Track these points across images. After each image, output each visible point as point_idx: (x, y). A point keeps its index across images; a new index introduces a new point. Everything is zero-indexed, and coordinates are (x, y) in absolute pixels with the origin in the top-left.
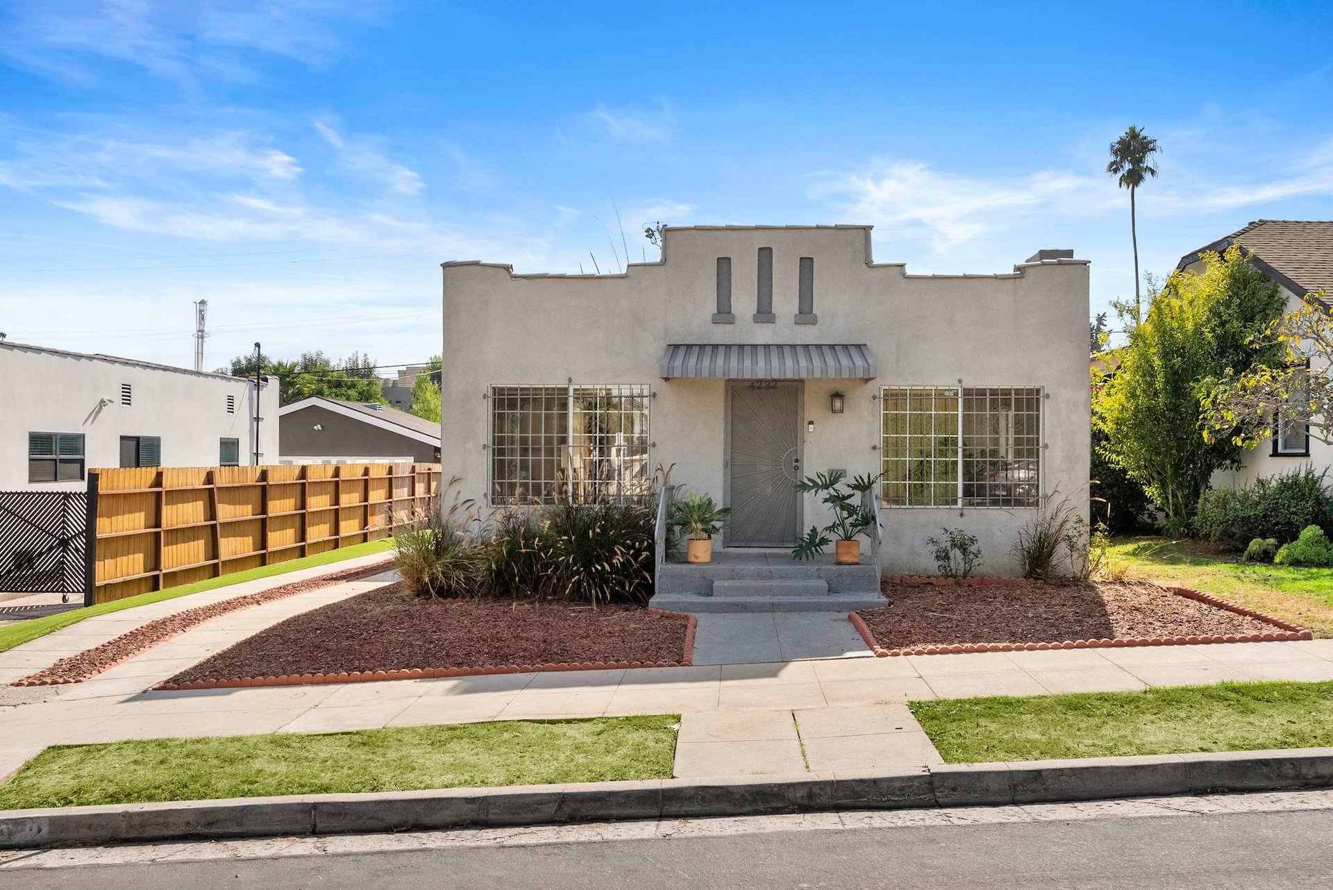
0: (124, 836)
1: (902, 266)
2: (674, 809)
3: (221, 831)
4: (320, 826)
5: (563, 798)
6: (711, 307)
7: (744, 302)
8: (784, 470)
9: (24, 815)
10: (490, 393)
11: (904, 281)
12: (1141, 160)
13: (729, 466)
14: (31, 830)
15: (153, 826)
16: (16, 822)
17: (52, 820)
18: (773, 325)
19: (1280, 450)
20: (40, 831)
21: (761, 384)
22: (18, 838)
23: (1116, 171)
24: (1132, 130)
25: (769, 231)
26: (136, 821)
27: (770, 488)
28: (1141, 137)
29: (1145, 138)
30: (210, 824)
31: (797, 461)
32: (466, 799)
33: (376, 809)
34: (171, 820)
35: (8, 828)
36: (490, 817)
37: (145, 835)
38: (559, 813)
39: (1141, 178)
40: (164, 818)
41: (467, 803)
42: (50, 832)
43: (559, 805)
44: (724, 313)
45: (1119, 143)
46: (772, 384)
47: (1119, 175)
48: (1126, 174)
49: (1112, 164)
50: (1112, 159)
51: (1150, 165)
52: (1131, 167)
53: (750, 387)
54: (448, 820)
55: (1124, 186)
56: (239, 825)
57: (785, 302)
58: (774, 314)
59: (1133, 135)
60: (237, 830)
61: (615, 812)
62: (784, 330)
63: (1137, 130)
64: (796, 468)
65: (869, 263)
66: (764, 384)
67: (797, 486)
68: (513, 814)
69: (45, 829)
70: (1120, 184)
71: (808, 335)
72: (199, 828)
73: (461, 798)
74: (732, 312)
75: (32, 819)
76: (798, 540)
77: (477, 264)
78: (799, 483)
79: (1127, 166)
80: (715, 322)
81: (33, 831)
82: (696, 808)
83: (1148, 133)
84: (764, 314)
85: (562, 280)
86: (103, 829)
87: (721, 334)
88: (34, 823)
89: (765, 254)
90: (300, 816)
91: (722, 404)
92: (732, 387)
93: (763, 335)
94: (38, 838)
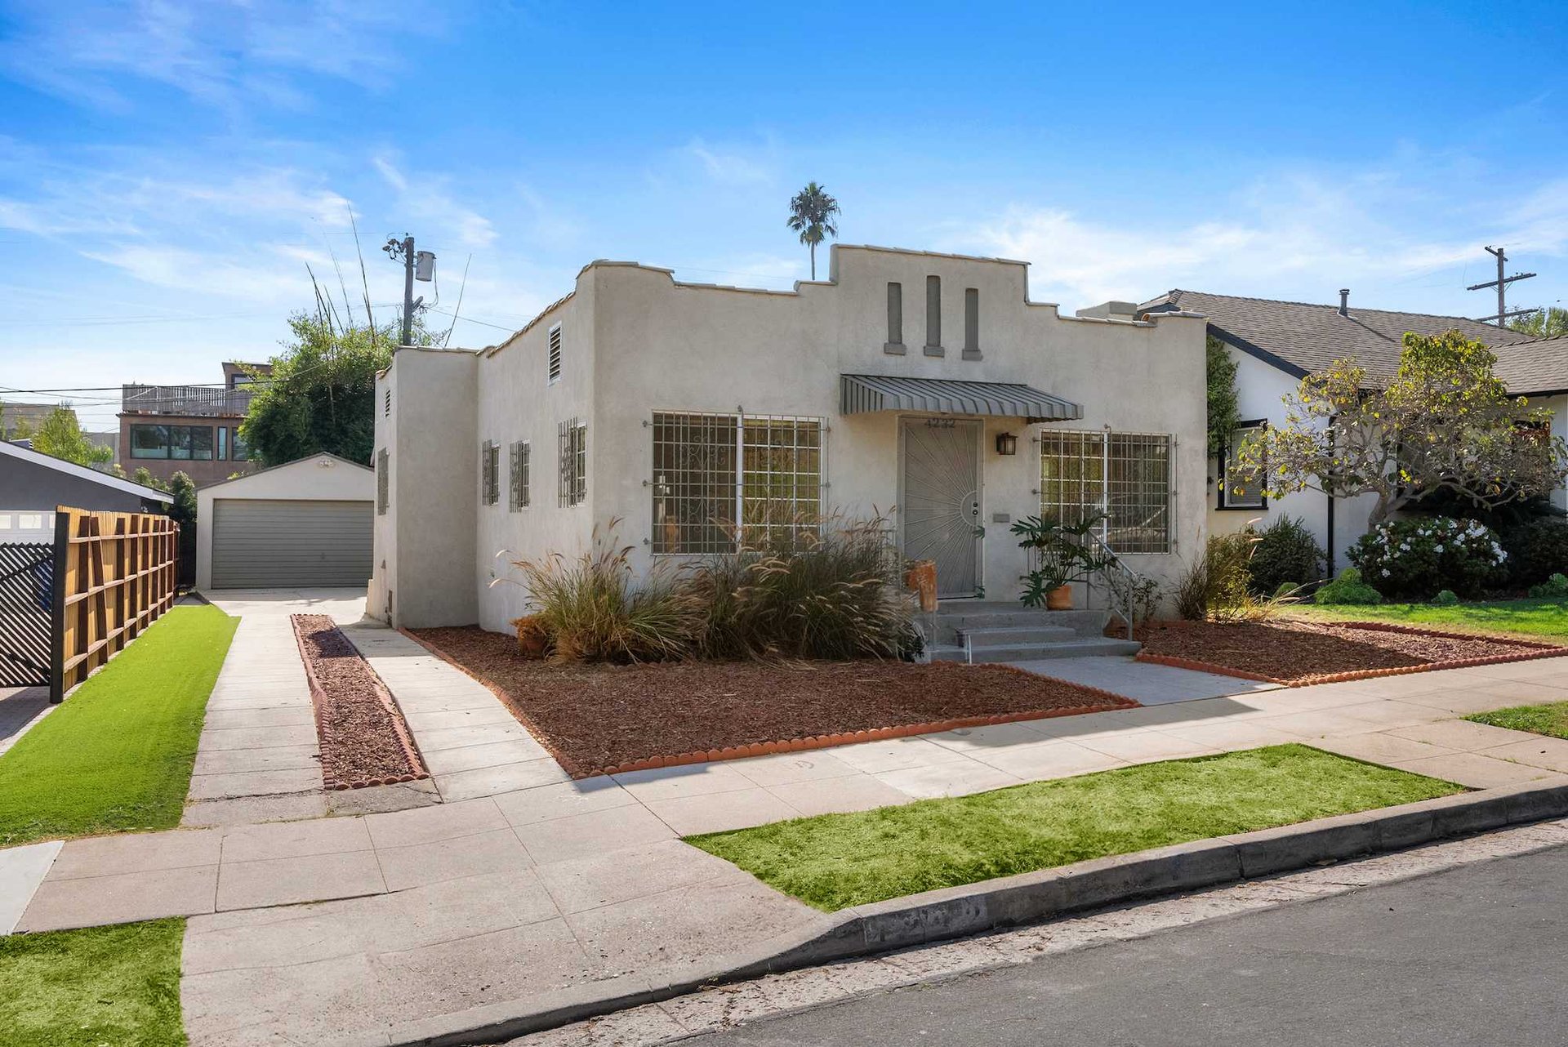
0: (1065, 906)
1: (1056, 307)
2: (1516, 816)
3: (1159, 887)
4: (1247, 870)
5: (1435, 816)
6: (882, 335)
7: (914, 333)
8: (962, 515)
9: (958, 894)
10: (650, 420)
11: (1060, 322)
12: (822, 219)
13: (903, 513)
14: (968, 913)
15: (1093, 891)
16: (952, 905)
17: (990, 898)
18: (942, 359)
19: (1226, 505)
20: (978, 912)
21: (938, 422)
22: (956, 925)
23: (797, 227)
24: (813, 186)
25: (936, 258)
26: (1075, 887)
27: (948, 535)
28: (821, 194)
29: (825, 196)
30: (1148, 881)
31: (976, 505)
32: (1361, 825)
33: (1290, 844)
34: (1109, 881)
35: (943, 913)
36: (1383, 841)
37: (1087, 902)
38: (1435, 830)
39: (821, 237)
40: (1102, 880)
41: (1364, 829)
42: (989, 912)
43: (1434, 822)
44: (895, 344)
45: (800, 198)
46: (950, 423)
47: (801, 231)
48: (807, 232)
49: (793, 219)
50: (793, 214)
51: (830, 223)
52: (811, 224)
53: (926, 424)
54: (1352, 848)
55: (805, 244)
56: (1176, 878)
57: (953, 337)
58: (905, 346)
59: (814, 191)
60: (1172, 884)
61: (1475, 824)
62: (949, 366)
63: (818, 187)
64: (975, 512)
65: (1026, 301)
66: (941, 422)
67: (975, 532)
68: (1400, 836)
69: (983, 909)
70: (802, 241)
71: (976, 372)
72: (1138, 887)
73: (1357, 825)
74: (903, 342)
75: (966, 899)
76: (977, 589)
77: (635, 265)
78: (978, 529)
79: (809, 223)
80: (887, 352)
81: (971, 914)
82: (1530, 814)
83: (828, 191)
84: (934, 347)
85: (729, 293)
86: (1044, 901)
87: (894, 366)
88: (969, 903)
89: (934, 281)
90: (1228, 862)
91: (896, 444)
92: (906, 423)
93: (933, 369)
94: (977, 921)
